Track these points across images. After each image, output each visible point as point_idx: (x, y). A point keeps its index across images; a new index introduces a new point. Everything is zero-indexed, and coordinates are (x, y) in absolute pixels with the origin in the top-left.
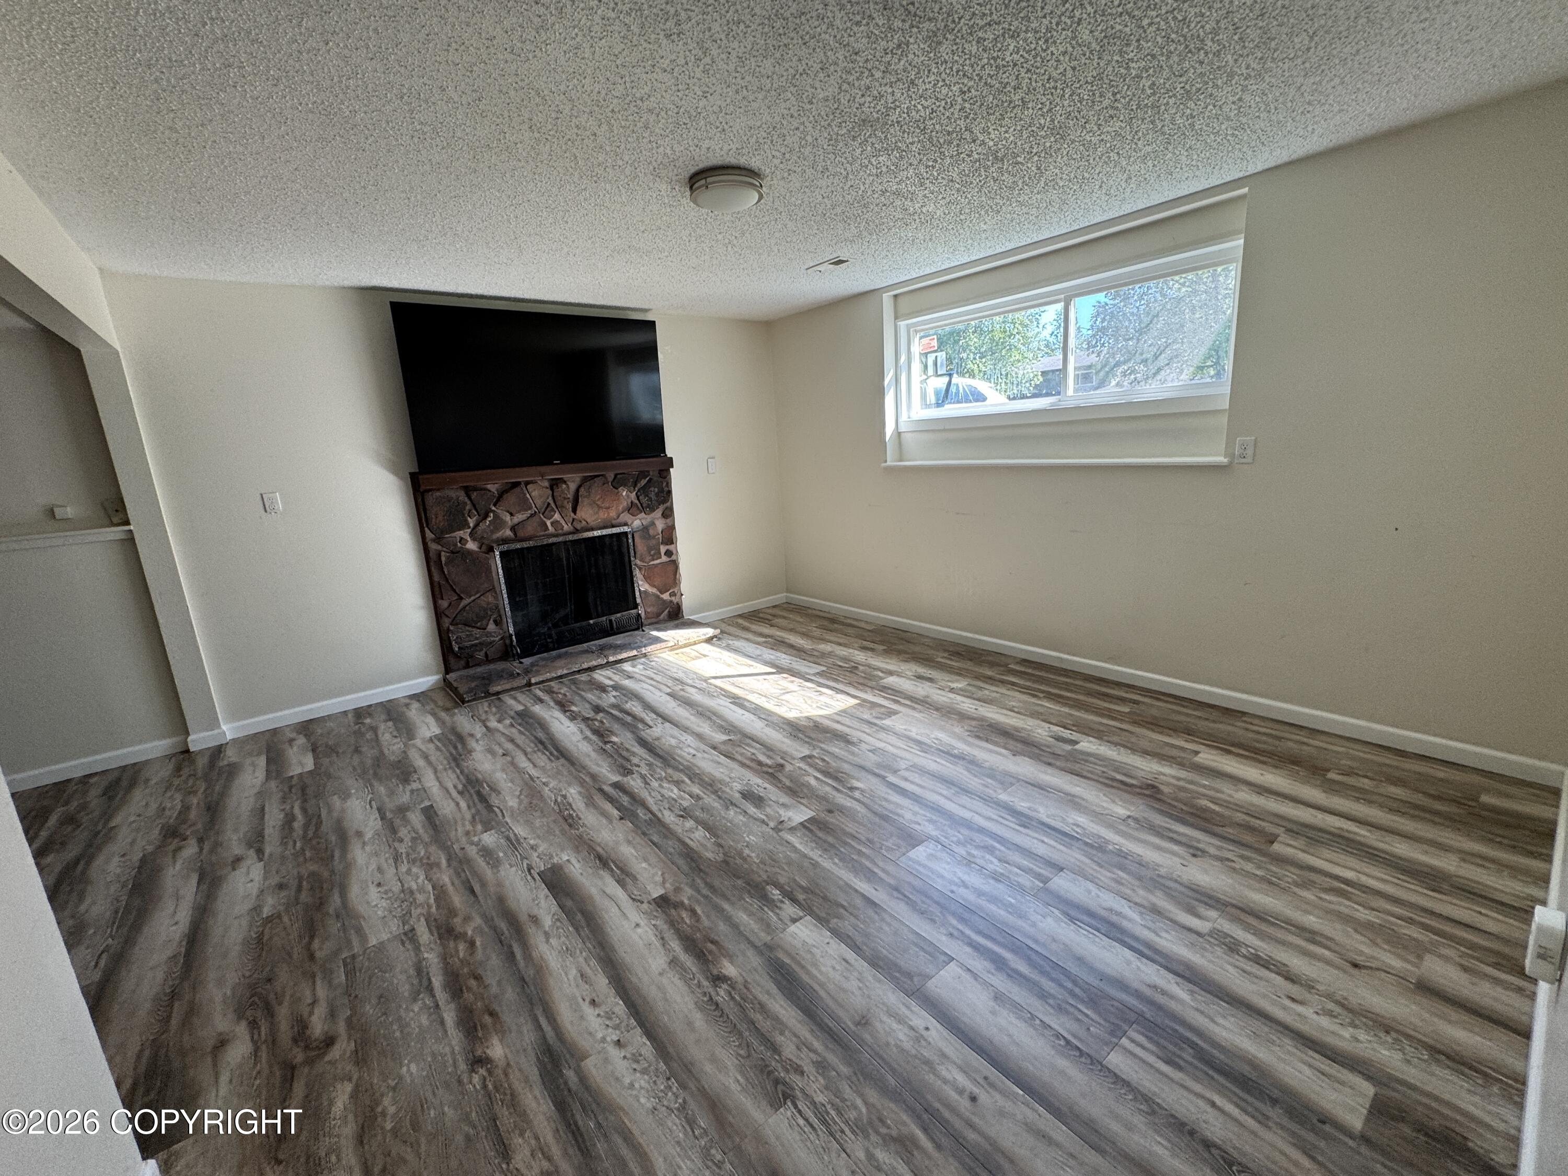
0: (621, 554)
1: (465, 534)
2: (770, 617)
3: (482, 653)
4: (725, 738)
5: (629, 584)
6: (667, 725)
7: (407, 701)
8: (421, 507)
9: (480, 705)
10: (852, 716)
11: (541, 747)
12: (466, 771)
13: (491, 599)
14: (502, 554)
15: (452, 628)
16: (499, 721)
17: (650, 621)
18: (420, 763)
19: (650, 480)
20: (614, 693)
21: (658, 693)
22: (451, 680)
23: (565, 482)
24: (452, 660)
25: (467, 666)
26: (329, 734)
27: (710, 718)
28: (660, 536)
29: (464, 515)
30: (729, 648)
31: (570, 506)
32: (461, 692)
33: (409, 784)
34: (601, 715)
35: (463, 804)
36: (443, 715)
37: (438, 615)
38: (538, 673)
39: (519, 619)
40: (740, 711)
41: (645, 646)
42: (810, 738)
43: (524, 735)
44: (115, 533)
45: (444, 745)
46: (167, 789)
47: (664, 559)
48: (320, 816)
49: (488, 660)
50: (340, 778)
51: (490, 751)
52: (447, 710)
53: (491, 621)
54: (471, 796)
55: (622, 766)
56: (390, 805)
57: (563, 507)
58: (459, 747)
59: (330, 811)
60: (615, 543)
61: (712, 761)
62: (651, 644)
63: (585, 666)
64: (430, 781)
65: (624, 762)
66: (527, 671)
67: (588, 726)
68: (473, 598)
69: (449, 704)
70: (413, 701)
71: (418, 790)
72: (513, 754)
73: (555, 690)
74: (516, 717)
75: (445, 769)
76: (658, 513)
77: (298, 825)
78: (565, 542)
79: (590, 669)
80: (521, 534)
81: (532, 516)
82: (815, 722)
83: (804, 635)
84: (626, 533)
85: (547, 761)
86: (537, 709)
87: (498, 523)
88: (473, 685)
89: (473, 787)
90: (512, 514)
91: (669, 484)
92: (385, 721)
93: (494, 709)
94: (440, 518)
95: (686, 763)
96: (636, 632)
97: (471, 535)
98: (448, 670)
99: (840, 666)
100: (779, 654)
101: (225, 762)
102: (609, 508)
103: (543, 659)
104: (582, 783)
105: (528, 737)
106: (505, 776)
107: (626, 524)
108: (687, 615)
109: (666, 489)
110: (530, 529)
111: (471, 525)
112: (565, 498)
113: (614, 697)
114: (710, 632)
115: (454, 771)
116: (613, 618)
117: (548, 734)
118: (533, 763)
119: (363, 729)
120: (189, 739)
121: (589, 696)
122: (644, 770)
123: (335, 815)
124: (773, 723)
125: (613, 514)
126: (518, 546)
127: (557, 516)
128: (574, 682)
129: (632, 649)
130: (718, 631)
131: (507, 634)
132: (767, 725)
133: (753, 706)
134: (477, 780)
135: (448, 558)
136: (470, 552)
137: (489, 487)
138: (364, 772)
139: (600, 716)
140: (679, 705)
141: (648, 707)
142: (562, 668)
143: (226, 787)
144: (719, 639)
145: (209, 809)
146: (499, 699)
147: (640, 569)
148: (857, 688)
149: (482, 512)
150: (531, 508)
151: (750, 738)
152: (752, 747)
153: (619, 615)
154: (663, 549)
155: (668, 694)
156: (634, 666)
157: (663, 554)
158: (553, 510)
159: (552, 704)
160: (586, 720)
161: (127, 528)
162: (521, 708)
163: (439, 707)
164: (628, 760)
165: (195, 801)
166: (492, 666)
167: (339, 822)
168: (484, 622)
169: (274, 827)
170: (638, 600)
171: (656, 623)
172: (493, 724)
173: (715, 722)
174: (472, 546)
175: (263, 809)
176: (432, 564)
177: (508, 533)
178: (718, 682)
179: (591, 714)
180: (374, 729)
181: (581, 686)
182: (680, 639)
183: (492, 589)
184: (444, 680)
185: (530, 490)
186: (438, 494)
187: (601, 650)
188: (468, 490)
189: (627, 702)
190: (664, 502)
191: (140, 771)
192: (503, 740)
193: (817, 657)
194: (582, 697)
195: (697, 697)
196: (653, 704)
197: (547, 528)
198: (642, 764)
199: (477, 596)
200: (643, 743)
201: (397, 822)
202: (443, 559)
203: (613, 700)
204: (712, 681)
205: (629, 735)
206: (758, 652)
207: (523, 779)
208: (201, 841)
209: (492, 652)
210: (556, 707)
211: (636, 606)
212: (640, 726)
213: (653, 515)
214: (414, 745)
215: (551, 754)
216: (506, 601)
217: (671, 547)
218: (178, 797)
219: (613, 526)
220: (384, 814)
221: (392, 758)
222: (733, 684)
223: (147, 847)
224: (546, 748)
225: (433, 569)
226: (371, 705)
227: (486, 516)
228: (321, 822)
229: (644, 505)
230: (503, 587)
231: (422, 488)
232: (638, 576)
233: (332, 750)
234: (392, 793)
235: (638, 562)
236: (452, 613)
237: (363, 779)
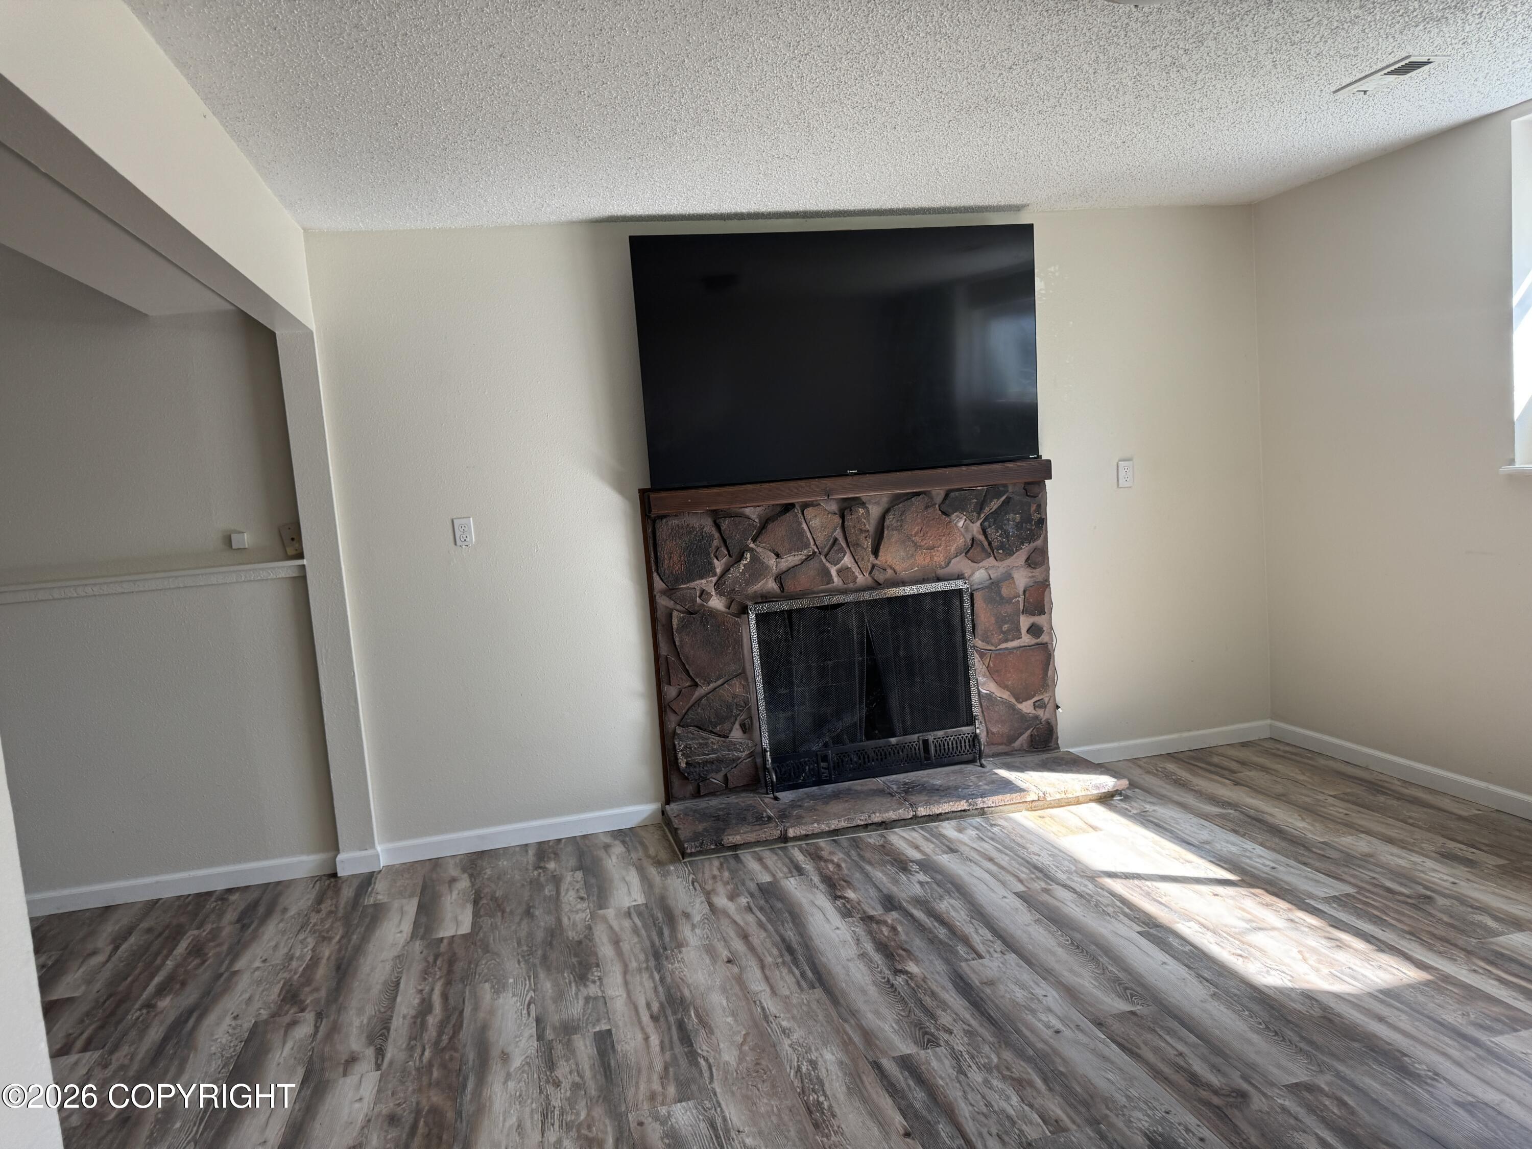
0: (950, 627)
1: (707, 583)
2: (1234, 766)
3: (720, 776)
4: (1124, 1007)
5: (961, 678)
6: (1012, 957)
7: (608, 840)
8: (651, 542)
9: (707, 864)
10: (1416, 1011)
11: (788, 958)
12: (669, 980)
13: (738, 690)
14: (760, 618)
15: (679, 731)
16: (732, 897)
17: (995, 749)
18: (606, 950)
19: (1008, 500)
20: (922, 877)
21: (1002, 891)
22: (670, 813)
23: (863, 504)
24: (676, 781)
25: (697, 794)
26: (499, 878)
27: (1094, 959)
28: (1021, 599)
29: (708, 554)
30: (1145, 820)
31: (868, 544)
32: (682, 837)
33: (585, 986)
34: (895, 915)
35: (655, 1040)
36: (653, 871)
37: (663, 707)
38: (799, 820)
39: (781, 725)
40: (1160, 956)
41: (983, 795)
42: (1311, 1043)
43: (765, 930)
44: (287, 568)
45: (645, 926)
46: (302, 927)
47: (1026, 639)
48: (462, 1012)
49: (728, 788)
50: (497, 954)
51: (710, 950)
52: (659, 863)
53: (737, 726)
54: (669, 1029)
55: (919, 1025)
56: (554, 1018)
57: (857, 545)
58: (666, 932)
59: (476, 1009)
60: (940, 609)
61: (1094, 1051)
62: (994, 793)
63: (877, 818)
64: (615, 988)
65: (924, 1019)
66: (783, 816)
67: (870, 933)
68: (712, 686)
69: (663, 855)
70: (617, 842)
71: (596, 998)
72: (744, 962)
73: (825, 854)
74: (757, 893)
75: (640, 970)
76: (1019, 558)
77: (432, 1020)
78: (858, 603)
79: (885, 825)
80: (790, 586)
81: (809, 558)
82: (1325, 1008)
83: (1310, 811)
84: (960, 592)
85: (794, 987)
86: (792, 885)
87: (757, 570)
88: (700, 827)
89: (675, 1013)
90: (778, 555)
91: (1041, 508)
92: (574, 870)
93: (726, 874)
94: (676, 558)
95: (1040, 1045)
96: (970, 767)
97: (717, 585)
98: (669, 798)
99: (1389, 890)
100: (1249, 845)
101: (372, 901)
102: (933, 548)
103: (813, 797)
104: (846, 1044)
105: (770, 936)
106: (724, 1002)
107: (960, 577)
108: (1067, 742)
109: (1036, 516)
110: (804, 580)
111: (718, 571)
112: (861, 531)
113: (920, 883)
114: (1107, 782)
115: (652, 977)
116: (931, 737)
117: (801, 935)
118: (772, 988)
119: (542, 879)
120: (340, 858)
121: (878, 875)
122: (959, 1043)
123: (481, 1015)
124: (1227, 993)
125: (939, 557)
126: (785, 606)
127: (847, 560)
128: (856, 844)
129: (960, 798)
130: (1124, 783)
131: (759, 749)
132: (1214, 995)
133: (1188, 948)
134: (682, 1000)
135: (681, 620)
136: (713, 613)
137: (748, 511)
138: (531, 953)
139: (892, 917)
140: (1037, 921)
141: (979, 913)
142: (838, 816)
143: (365, 939)
144: (1126, 798)
145: (338, 968)
146: (737, 857)
147: (982, 655)
148: (1430, 947)
149: (735, 552)
150: (807, 546)
151: (1176, 1017)
152: (1181, 1039)
153: (940, 733)
154: (1025, 622)
155: (1018, 895)
156: (960, 830)
157: (1024, 629)
158: (841, 550)
159: (816, 879)
160: (868, 919)
161: (299, 562)
162: (767, 878)
163: (649, 856)
164: (932, 1016)
165: (327, 954)
166: (733, 799)
167: (484, 1028)
168: (726, 726)
169: (404, 1017)
170: (976, 711)
171: (1006, 754)
172: (721, 901)
173: (1104, 969)
174: (717, 603)
175: (397, 984)
176: (659, 628)
177: (771, 585)
178: (1117, 886)
179: (876, 911)
180: (556, 880)
181: (868, 855)
182: (1049, 790)
183: (742, 674)
184: (663, 813)
185: (808, 517)
186: (675, 522)
187: (906, 792)
188: (717, 517)
189: (941, 898)
190: (1031, 538)
191: (280, 894)
192: (731, 933)
193: (1335, 862)
194: (867, 875)
195: (1073, 909)
196: (990, 909)
197: (830, 580)
198: (957, 1029)
199: (720, 682)
200: (963, 986)
201: (559, 1049)
202: (675, 622)
203: (918, 890)
204: (1108, 882)
205: (940, 966)
206: (1204, 835)
207: (752, 1014)
208: (319, 1016)
209: (737, 776)
210: (822, 886)
211: (971, 721)
212: (961, 950)
213: (1009, 562)
214: (605, 919)
215: (803, 974)
216: (761, 696)
217: (1040, 620)
218: (311, 941)
219: (939, 579)
220: (544, 1029)
221: (571, 934)
222: (1148, 894)
223: (262, 1011)
224: (795, 961)
225: (660, 636)
226: (559, 840)
227: (741, 557)
228: (461, 1026)
229: (994, 544)
230: (758, 670)
231: (655, 512)
232: (977, 665)
233: (499, 906)
234: (560, 996)
235: (979, 643)
236: (681, 706)
237: (527, 962)
